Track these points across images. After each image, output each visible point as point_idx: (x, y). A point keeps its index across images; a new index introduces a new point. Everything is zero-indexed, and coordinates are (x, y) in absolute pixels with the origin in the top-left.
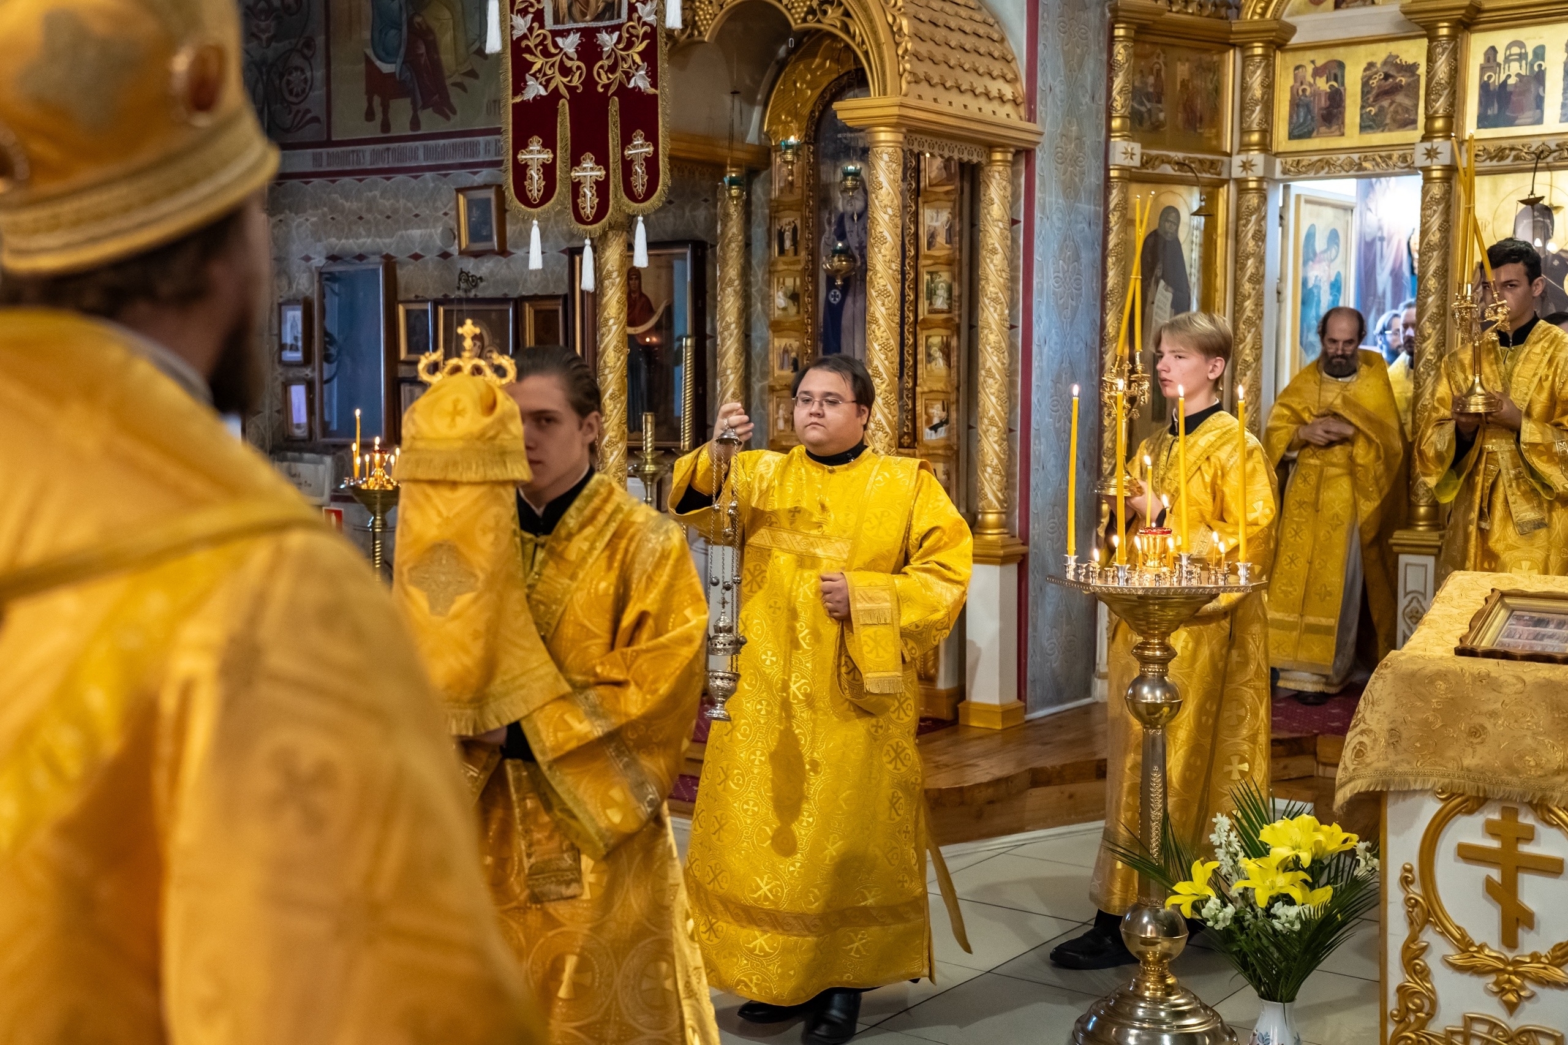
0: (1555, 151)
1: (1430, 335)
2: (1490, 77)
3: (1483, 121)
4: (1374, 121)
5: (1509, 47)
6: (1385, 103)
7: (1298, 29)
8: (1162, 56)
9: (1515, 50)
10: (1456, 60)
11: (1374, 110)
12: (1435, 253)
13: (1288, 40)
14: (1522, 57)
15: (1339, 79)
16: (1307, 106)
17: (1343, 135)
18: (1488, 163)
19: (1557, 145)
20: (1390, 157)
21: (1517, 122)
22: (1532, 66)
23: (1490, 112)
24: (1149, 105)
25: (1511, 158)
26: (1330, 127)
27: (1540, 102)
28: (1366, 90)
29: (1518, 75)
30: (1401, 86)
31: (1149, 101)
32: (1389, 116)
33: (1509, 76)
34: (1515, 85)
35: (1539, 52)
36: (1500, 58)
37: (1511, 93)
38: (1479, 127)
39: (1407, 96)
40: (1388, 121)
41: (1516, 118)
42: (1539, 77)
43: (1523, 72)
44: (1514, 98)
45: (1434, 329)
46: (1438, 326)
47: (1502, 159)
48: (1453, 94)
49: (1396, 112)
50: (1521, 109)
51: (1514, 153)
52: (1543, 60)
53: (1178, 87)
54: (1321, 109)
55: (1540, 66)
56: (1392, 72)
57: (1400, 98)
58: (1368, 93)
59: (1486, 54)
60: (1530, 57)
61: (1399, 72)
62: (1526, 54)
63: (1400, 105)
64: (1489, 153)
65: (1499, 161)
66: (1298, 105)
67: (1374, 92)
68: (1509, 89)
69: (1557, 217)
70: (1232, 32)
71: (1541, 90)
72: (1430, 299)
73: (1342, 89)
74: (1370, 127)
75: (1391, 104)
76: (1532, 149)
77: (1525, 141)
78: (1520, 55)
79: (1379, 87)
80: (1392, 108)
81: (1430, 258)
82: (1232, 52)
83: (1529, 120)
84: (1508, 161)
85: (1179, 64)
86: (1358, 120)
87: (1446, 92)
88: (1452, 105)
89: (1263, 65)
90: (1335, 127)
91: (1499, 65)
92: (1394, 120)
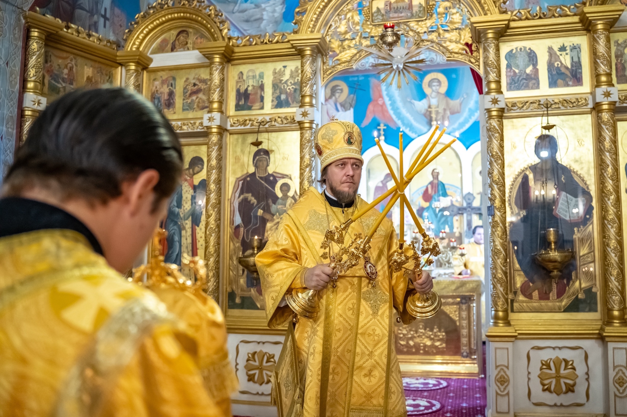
0: (269, 122)
1: (212, 214)
2: (240, 86)
3: (238, 107)
4: (189, 106)
5: (248, 72)
6: (194, 98)
7: (154, 60)
8: (74, 60)
9: (251, 74)
10: (223, 75)
11: (189, 101)
12: (214, 171)
13: (149, 65)
14: (254, 77)
15: (173, 86)
16: (159, 99)
17: (175, 113)
18: (239, 127)
19: (270, 119)
20: (195, 123)
21: (253, 108)
22: (258, 81)
23: (240, 103)
24: (64, 85)
25: (250, 125)
26: (169, 109)
27: (262, 99)
28: (185, 91)
29: (253, 85)
30: (201, 90)
31: (64, 82)
32: (196, 104)
33: (248, 86)
34: (251, 90)
35: (261, 75)
36: (245, 77)
37: (249, 94)
38: (236, 110)
39: (204, 94)
40: (195, 106)
41: (252, 106)
42: (262, 87)
43: (255, 84)
44: (251, 97)
45: (214, 211)
46: (216, 210)
47: (245, 125)
48: (222, 90)
49: (199, 102)
50: (254, 102)
51: (251, 122)
52: (263, 79)
53: (85, 79)
54: (165, 100)
55: (262, 81)
56: (197, 83)
57: (201, 95)
58: (186, 92)
59: (238, 75)
60: (258, 77)
61: (200, 83)
62: (256, 75)
63: (201, 99)
64: (240, 122)
65: (244, 126)
66: (154, 98)
67: (189, 92)
68: (249, 92)
69: (272, 156)
70: (117, 56)
71: (262, 93)
72: (212, 195)
73: (174, 90)
74: (187, 110)
75: (197, 98)
76: (259, 121)
77: (256, 117)
78: (253, 76)
79: (191, 90)
80: (197, 100)
81: (212, 173)
82: (120, 68)
83: (258, 107)
84: (248, 127)
85: (86, 67)
86: (181, 106)
87: (218, 90)
88: (221, 96)
89: (134, 75)
90: (171, 109)
91: (244, 81)
92: (198, 106)
